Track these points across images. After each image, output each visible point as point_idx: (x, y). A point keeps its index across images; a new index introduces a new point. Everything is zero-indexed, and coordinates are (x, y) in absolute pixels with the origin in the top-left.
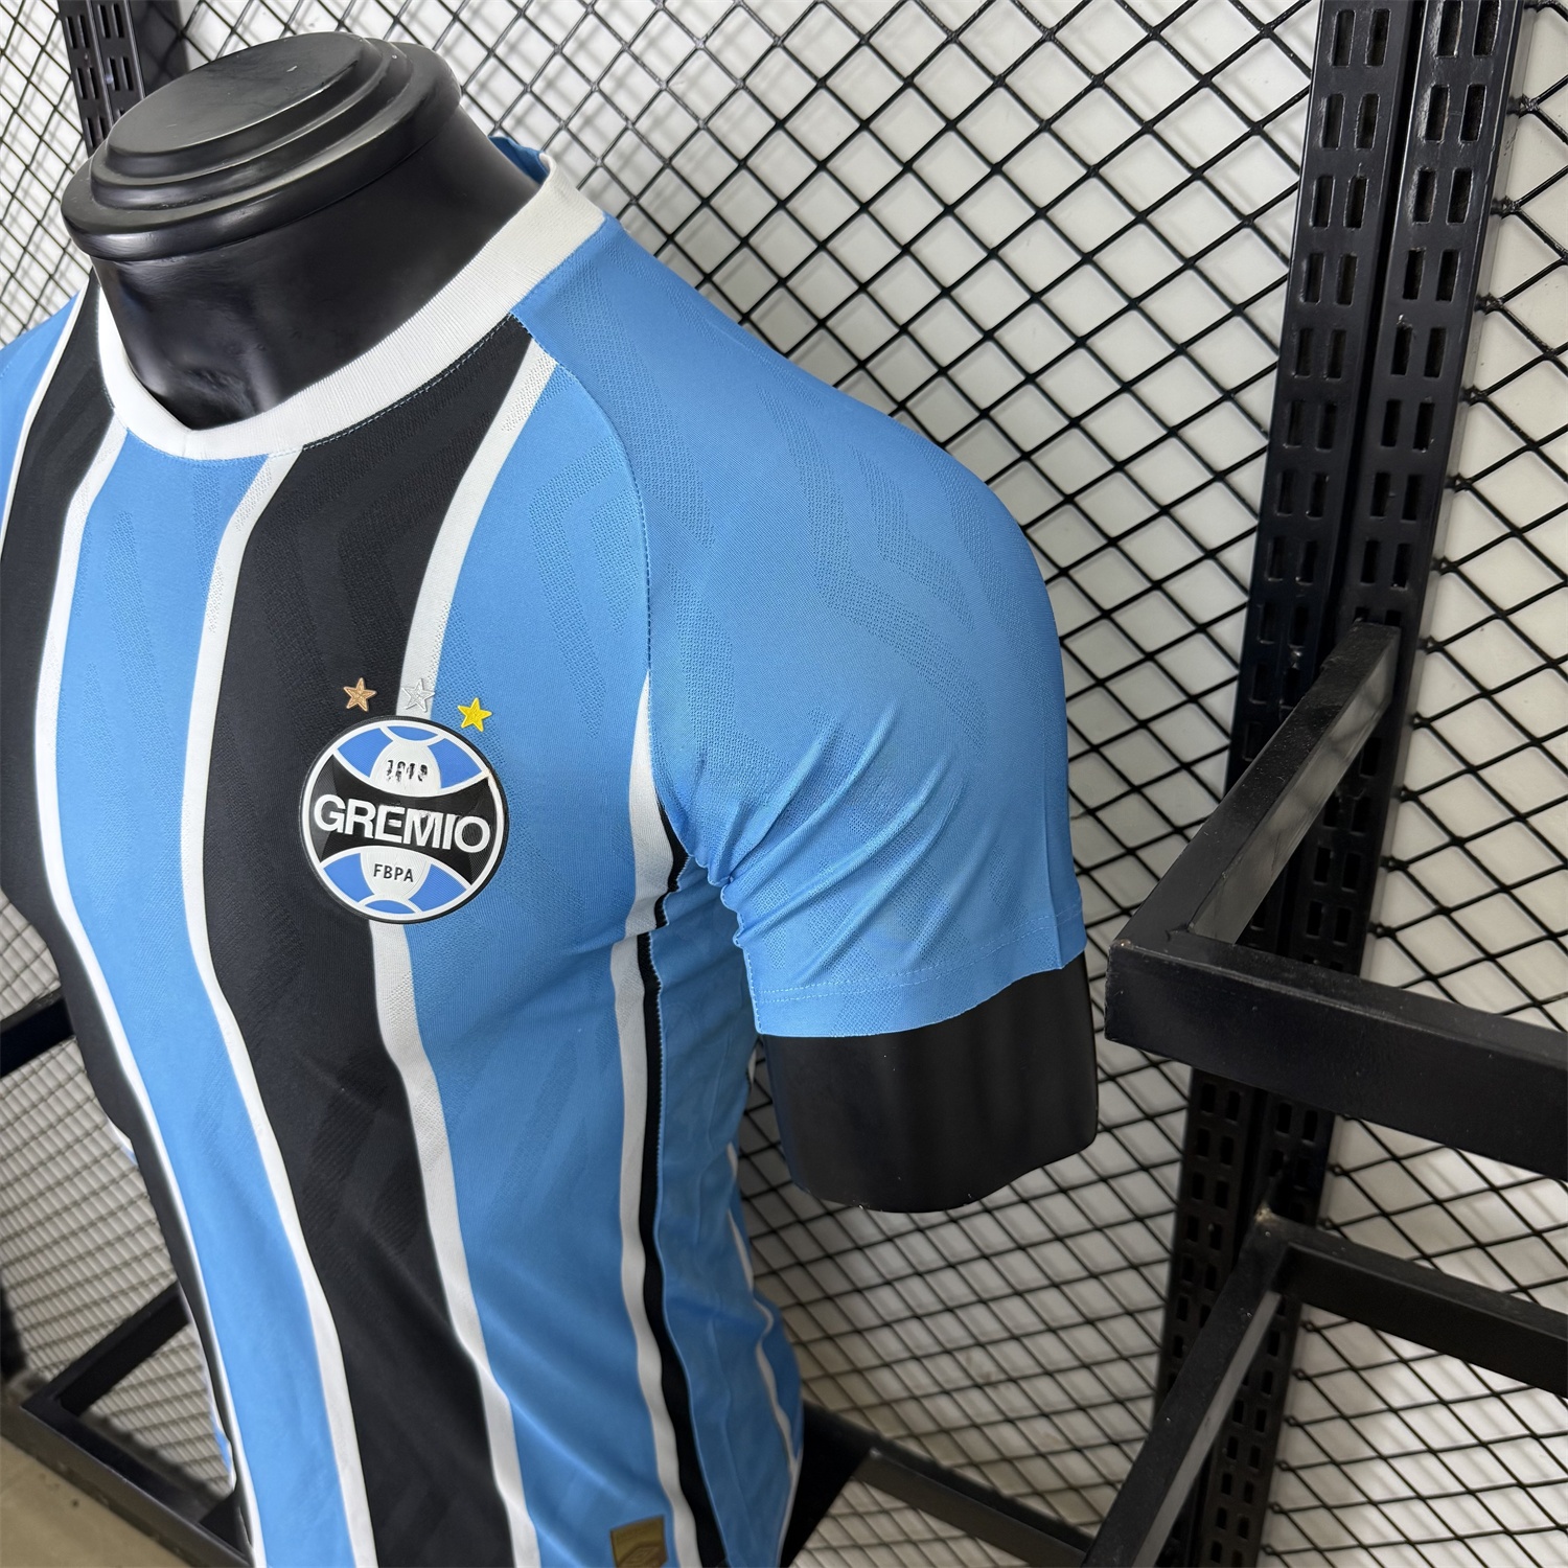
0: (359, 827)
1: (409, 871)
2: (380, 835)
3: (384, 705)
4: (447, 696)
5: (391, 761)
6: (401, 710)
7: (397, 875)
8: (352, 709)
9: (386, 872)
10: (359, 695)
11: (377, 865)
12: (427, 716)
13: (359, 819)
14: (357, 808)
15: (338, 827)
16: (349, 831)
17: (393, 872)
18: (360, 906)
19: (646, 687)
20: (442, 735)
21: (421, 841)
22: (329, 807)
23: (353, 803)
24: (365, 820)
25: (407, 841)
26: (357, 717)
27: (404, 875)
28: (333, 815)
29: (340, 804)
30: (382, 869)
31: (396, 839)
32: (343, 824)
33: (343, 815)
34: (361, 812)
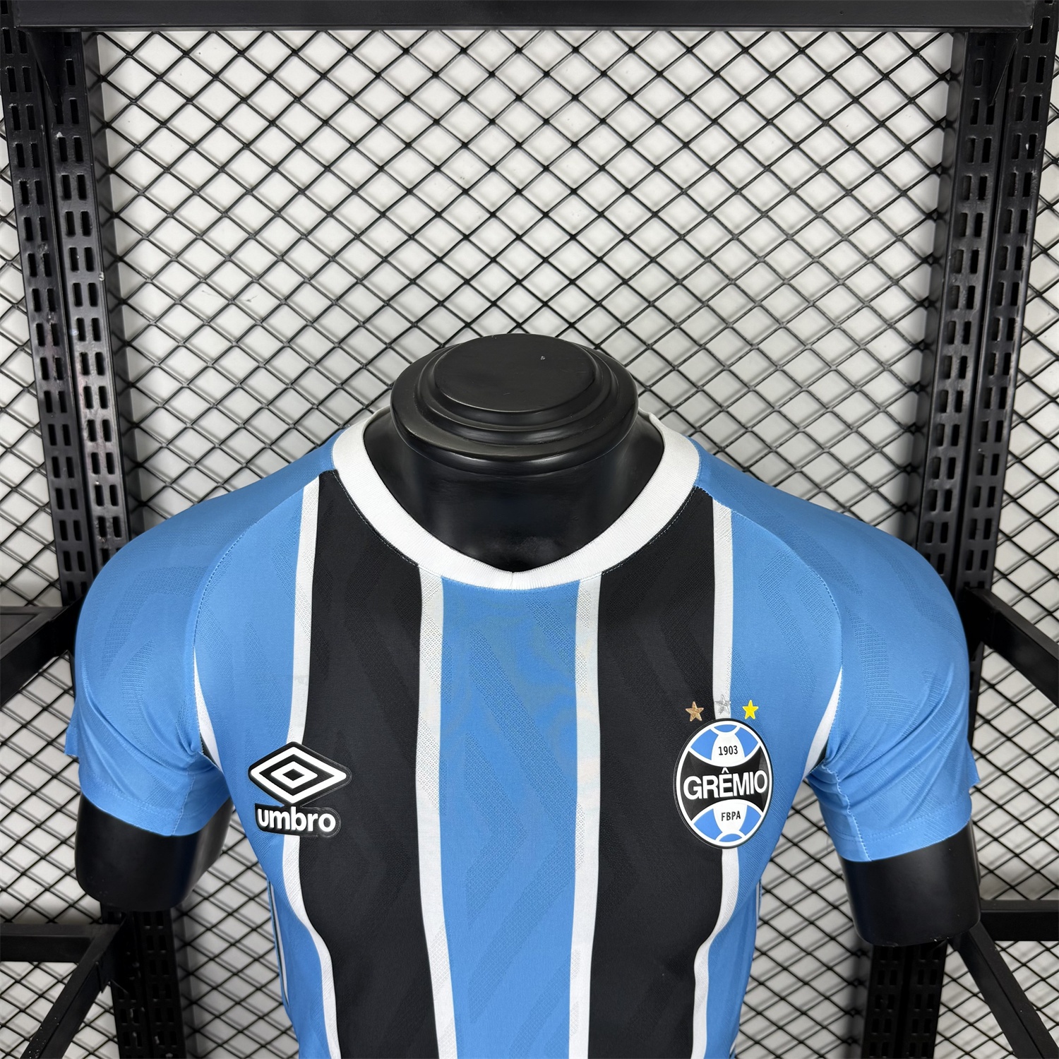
0: (711, 792)
1: (738, 812)
2: (723, 795)
3: (709, 717)
4: (737, 703)
5: (720, 748)
6: (718, 716)
7: (733, 816)
8: (693, 721)
9: (728, 816)
10: (695, 712)
11: (723, 814)
12: (729, 716)
13: (710, 787)
14: (708, 781)
15: (699, 795)
16: (706, 796)
17: (731, 816)
18: (717, 842)
19: (841, 672)
20: (739, 725)
21: (742, 793)
22: (693, 784)
23: (706, 778)
24: (713, 787)
25: (736, 794)
26: (698, 726)
27: (736, 816)
28: (695, 788)
29: (698, 781)
30: (725, 815)
31: (730, 794)
32: (701, 793)
33: (701, 787)
34: (710, 782)
